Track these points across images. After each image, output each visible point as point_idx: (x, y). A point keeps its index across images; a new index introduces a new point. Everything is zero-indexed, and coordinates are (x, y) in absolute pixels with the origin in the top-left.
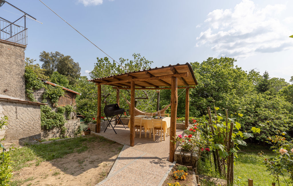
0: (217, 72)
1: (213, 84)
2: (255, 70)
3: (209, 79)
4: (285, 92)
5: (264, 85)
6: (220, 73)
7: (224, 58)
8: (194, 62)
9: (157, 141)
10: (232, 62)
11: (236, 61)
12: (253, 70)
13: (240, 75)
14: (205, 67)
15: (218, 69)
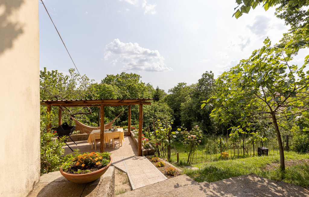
0: (130, 86)
1: (129, 95)
2: (150, 84)
3: (125, 92)
4: (166, 99)
5: (157, 95)
6: (133, 86)
7: (133, 74)
8: (110, 75)
9: (116, 148)
10: (139, 78)
11: (141, 77)
12: (149, 83)
13: (145, 89)
14: (121, 80)
15: (131, 84)
